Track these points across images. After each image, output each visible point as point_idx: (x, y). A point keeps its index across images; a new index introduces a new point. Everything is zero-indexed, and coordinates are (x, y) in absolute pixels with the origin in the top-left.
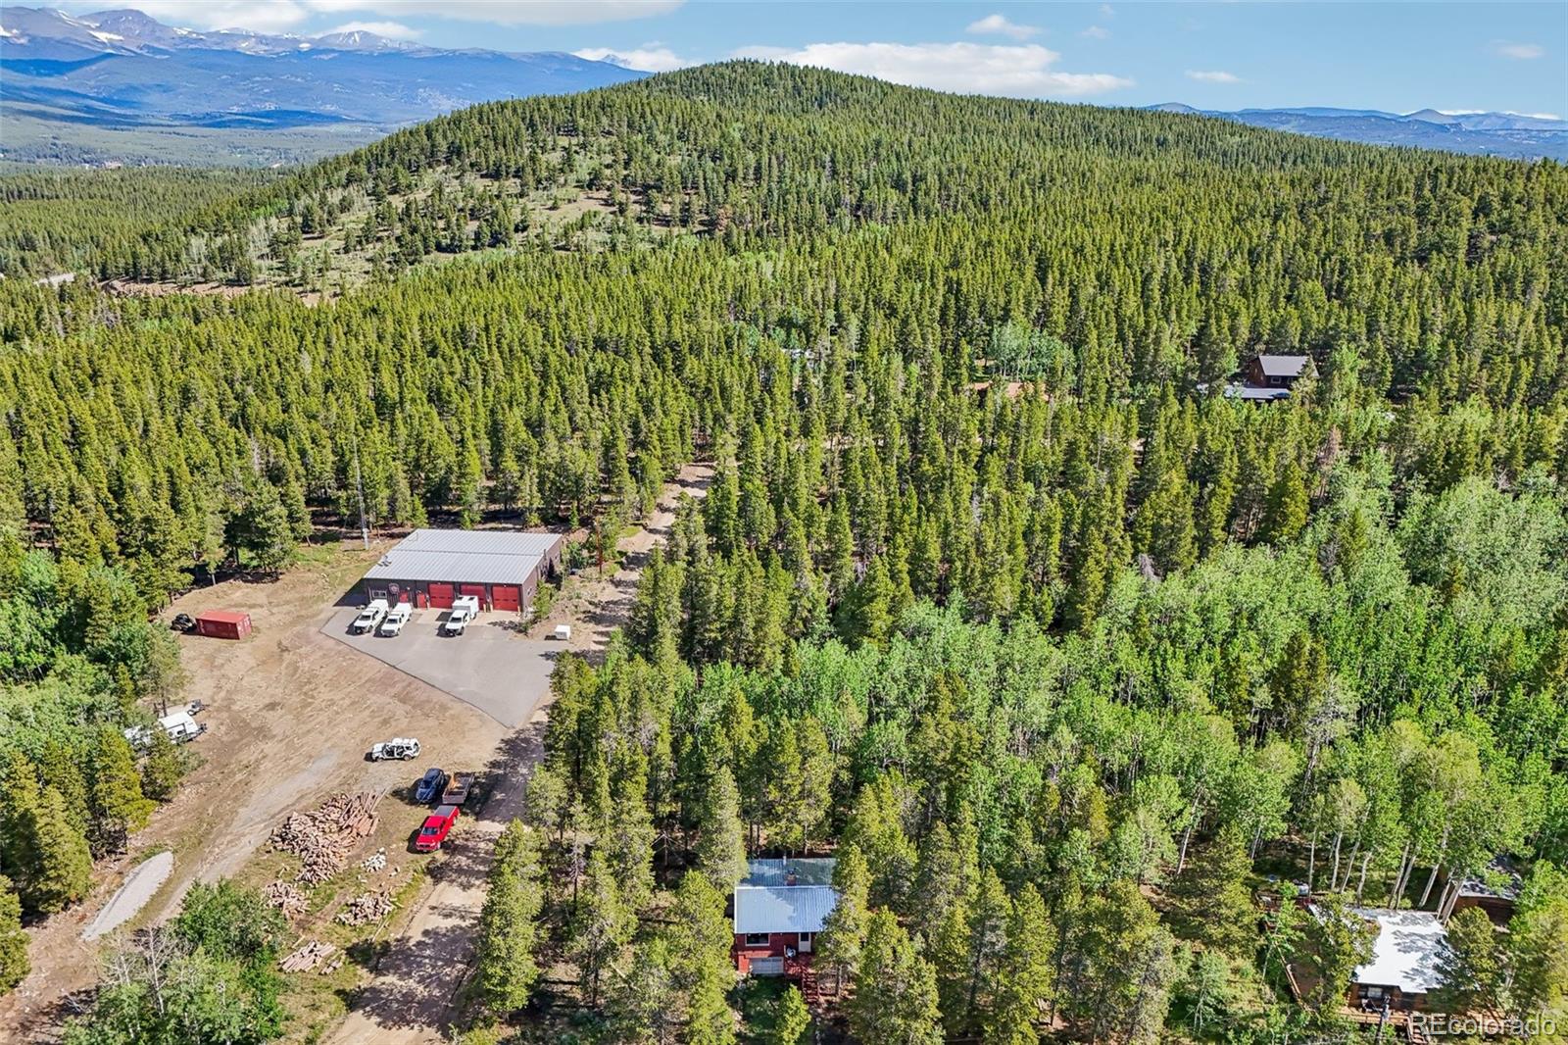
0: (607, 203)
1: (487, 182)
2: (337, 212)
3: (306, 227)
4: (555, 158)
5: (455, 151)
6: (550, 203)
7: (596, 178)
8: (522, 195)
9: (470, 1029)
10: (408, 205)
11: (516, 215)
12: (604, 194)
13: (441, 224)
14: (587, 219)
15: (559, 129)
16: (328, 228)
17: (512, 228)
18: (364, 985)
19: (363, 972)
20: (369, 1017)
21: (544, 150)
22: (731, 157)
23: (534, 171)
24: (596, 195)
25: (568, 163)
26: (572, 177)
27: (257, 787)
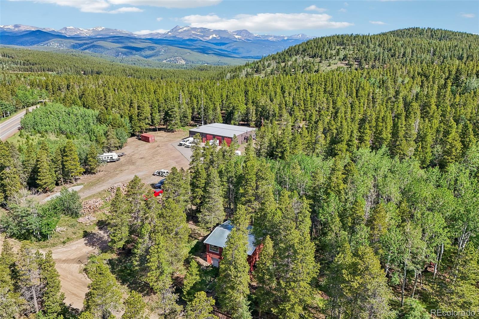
0: (347, 64)
1: (311, 59)
2: (266, 67)
3: (256, 71)
4: (334, 52)
5: (304, 50)
6: (328, 65)
7: (345, 57)
8: (320, 62)
9: (106, 252)
10: (286, 64)
11: (316, 68)
12: (347, 62)
13: (293, 70)
14: (338, 69)
15: (338, 44)
16: (262, 72)
17: (314, 71)
18: (94, 232)
19: (97, 228)
20: (85, 240)
21: (331, 49)
22: (395, 50)
23: (326, 55)
24: (344, 62)
25: (338, 53)
26: (338, 58)
27: (118, 176)
